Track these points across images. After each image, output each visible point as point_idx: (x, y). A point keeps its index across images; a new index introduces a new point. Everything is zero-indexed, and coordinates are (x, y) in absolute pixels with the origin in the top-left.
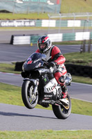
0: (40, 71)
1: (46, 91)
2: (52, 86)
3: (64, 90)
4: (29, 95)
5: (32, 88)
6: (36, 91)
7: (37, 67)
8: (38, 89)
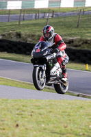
0: (47, 58)
1: (51, 74)
2: (56, 70)
3: (64, 71)
4: (39, 79)
5: (41, 73)
6: (44, 75)
7: (45, 55)
8: (46, 73)
